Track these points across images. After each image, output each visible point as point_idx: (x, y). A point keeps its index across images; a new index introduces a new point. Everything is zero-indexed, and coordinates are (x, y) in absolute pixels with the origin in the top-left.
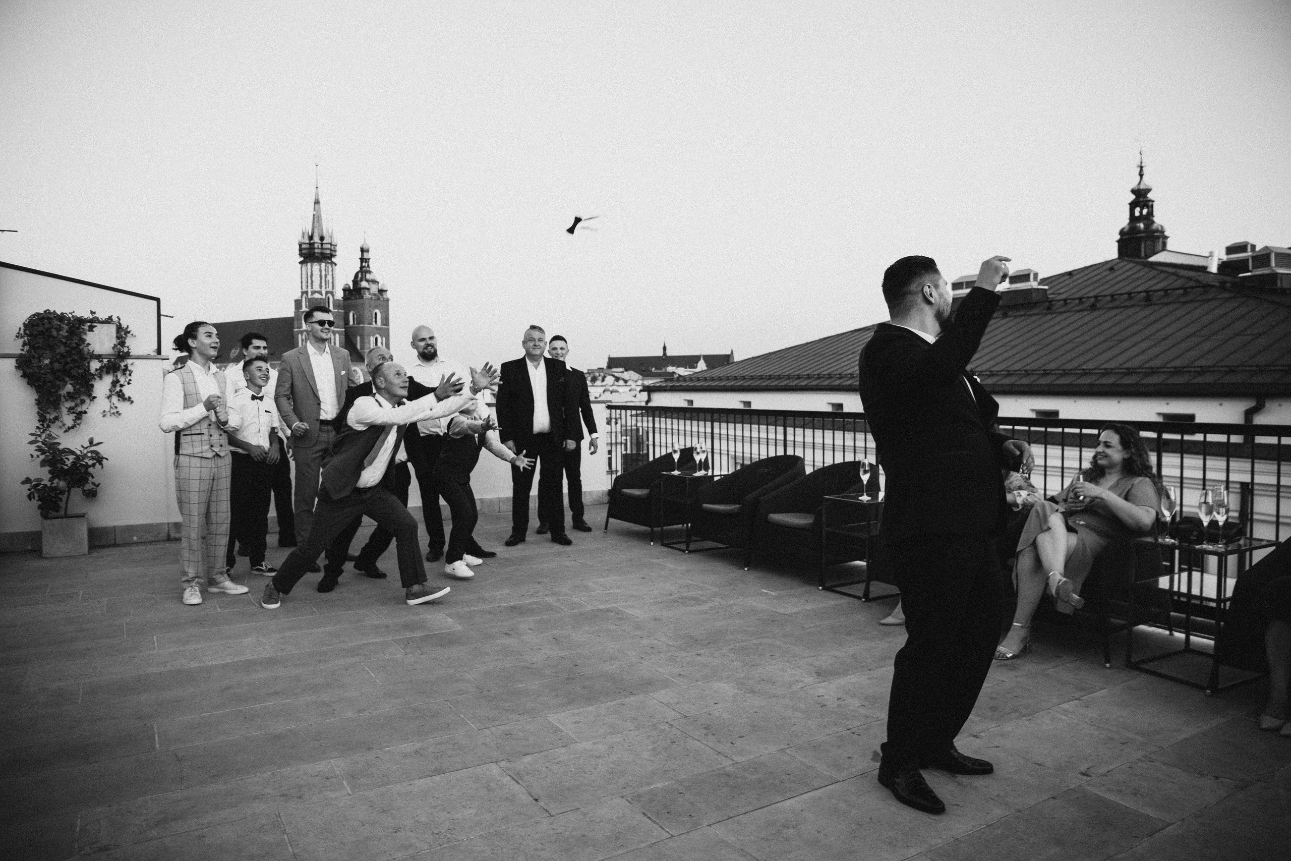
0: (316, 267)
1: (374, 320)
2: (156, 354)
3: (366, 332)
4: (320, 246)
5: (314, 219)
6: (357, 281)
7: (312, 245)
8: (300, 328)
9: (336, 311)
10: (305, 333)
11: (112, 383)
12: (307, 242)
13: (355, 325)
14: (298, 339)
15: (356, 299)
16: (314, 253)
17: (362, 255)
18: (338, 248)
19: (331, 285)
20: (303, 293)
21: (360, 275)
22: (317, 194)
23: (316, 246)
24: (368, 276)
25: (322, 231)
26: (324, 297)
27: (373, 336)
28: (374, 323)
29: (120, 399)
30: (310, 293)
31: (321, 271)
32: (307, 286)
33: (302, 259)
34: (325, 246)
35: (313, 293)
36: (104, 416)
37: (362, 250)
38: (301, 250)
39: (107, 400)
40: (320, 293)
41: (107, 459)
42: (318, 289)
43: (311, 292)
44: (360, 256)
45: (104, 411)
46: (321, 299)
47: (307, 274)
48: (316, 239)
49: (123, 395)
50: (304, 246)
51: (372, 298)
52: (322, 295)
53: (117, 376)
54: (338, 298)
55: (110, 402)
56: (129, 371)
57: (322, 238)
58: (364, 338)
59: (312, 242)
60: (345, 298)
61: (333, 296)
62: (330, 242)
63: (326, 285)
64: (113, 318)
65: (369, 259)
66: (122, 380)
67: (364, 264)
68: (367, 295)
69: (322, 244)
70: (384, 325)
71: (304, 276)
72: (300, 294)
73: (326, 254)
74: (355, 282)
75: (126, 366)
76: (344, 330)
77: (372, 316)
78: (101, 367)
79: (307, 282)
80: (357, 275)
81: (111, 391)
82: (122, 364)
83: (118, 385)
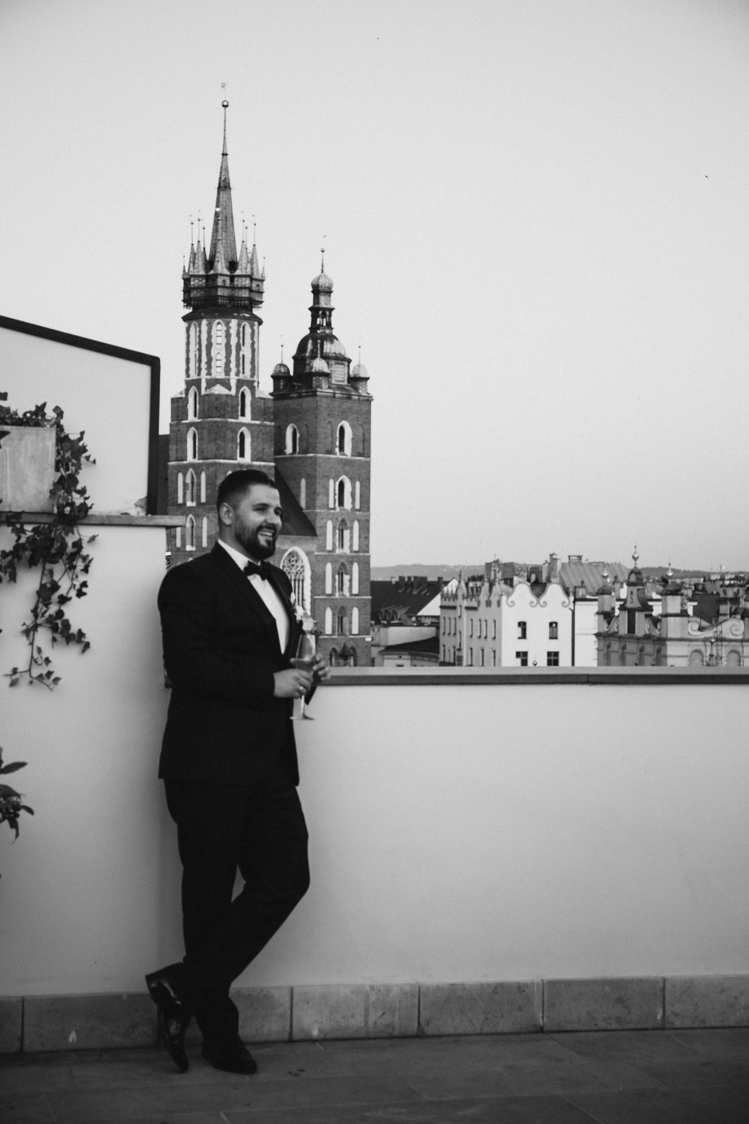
0: (219, 327)
1: (337, 443)
2: (142, 514)
3: (320, 471)
4: (228, 283)
5: (216, 223)
6: (304, 359)
7: (211, 279)
8: (182, 460)
9: (258, 422)
10: (191, 470)
11: (39, 593)
12: (202, 273)
13: (297, 455)
14: (176, 484)
15: (300, 396)
16: (217, 297)
17: (316, 300)
18: (266, 286)
19: (248, 366)
20: (189, 384)
21: (310, 346)
22: (224, 169)
23: (220, 281)
24: (328, 348)
25: (234, 249)
26: (233, 392)
27: (335, 479)
28: (337, 450)
29: (58, 636)
30: (204, 385)
31: (228, 336)
32: (200, 369)
33: (190, 310)
34: (238, 282)
35: (211, 383)
36: (14, 684)
37: (317, 291)
38: (187, 290)
39: (24, 641)
40: (226, 384)
41: (30, 811)
42: (222, 376)
43: (207, 381)
44: (311, 304)
45: (15, 671)
46: (227, 396)
47: (200, 343)
48: (221, 267)
49: (67, 625)
50: (194, 283)
51: (334, 393)
52: (230, 389)
53: (51, 572)
54: (262, 396)
55: (32, 644)
56: (85, 558)
57: (233, 265)
58: (314, 484)
59: (212, 272)
60: (277, 394)
61: (253, 390)
62: (249, 273)
63: (237, 366)
64: (46, 410)
65: (331, 310)
66: (65, 586)
67: (319, 321)
68: (324, 389)
69: (232, 278)
70: (360, 455)
71: (193, 347)
72: (183, 387)
73: (242, 299)
74: (300, 359)
75: (78, 545)
76: (272, 464)
77: (333, 435)
78: (18, 548)
79: (200, 361)
80: (302, 345)
81: (36, 616)
82: (70, 540)
83: (55, 597)
